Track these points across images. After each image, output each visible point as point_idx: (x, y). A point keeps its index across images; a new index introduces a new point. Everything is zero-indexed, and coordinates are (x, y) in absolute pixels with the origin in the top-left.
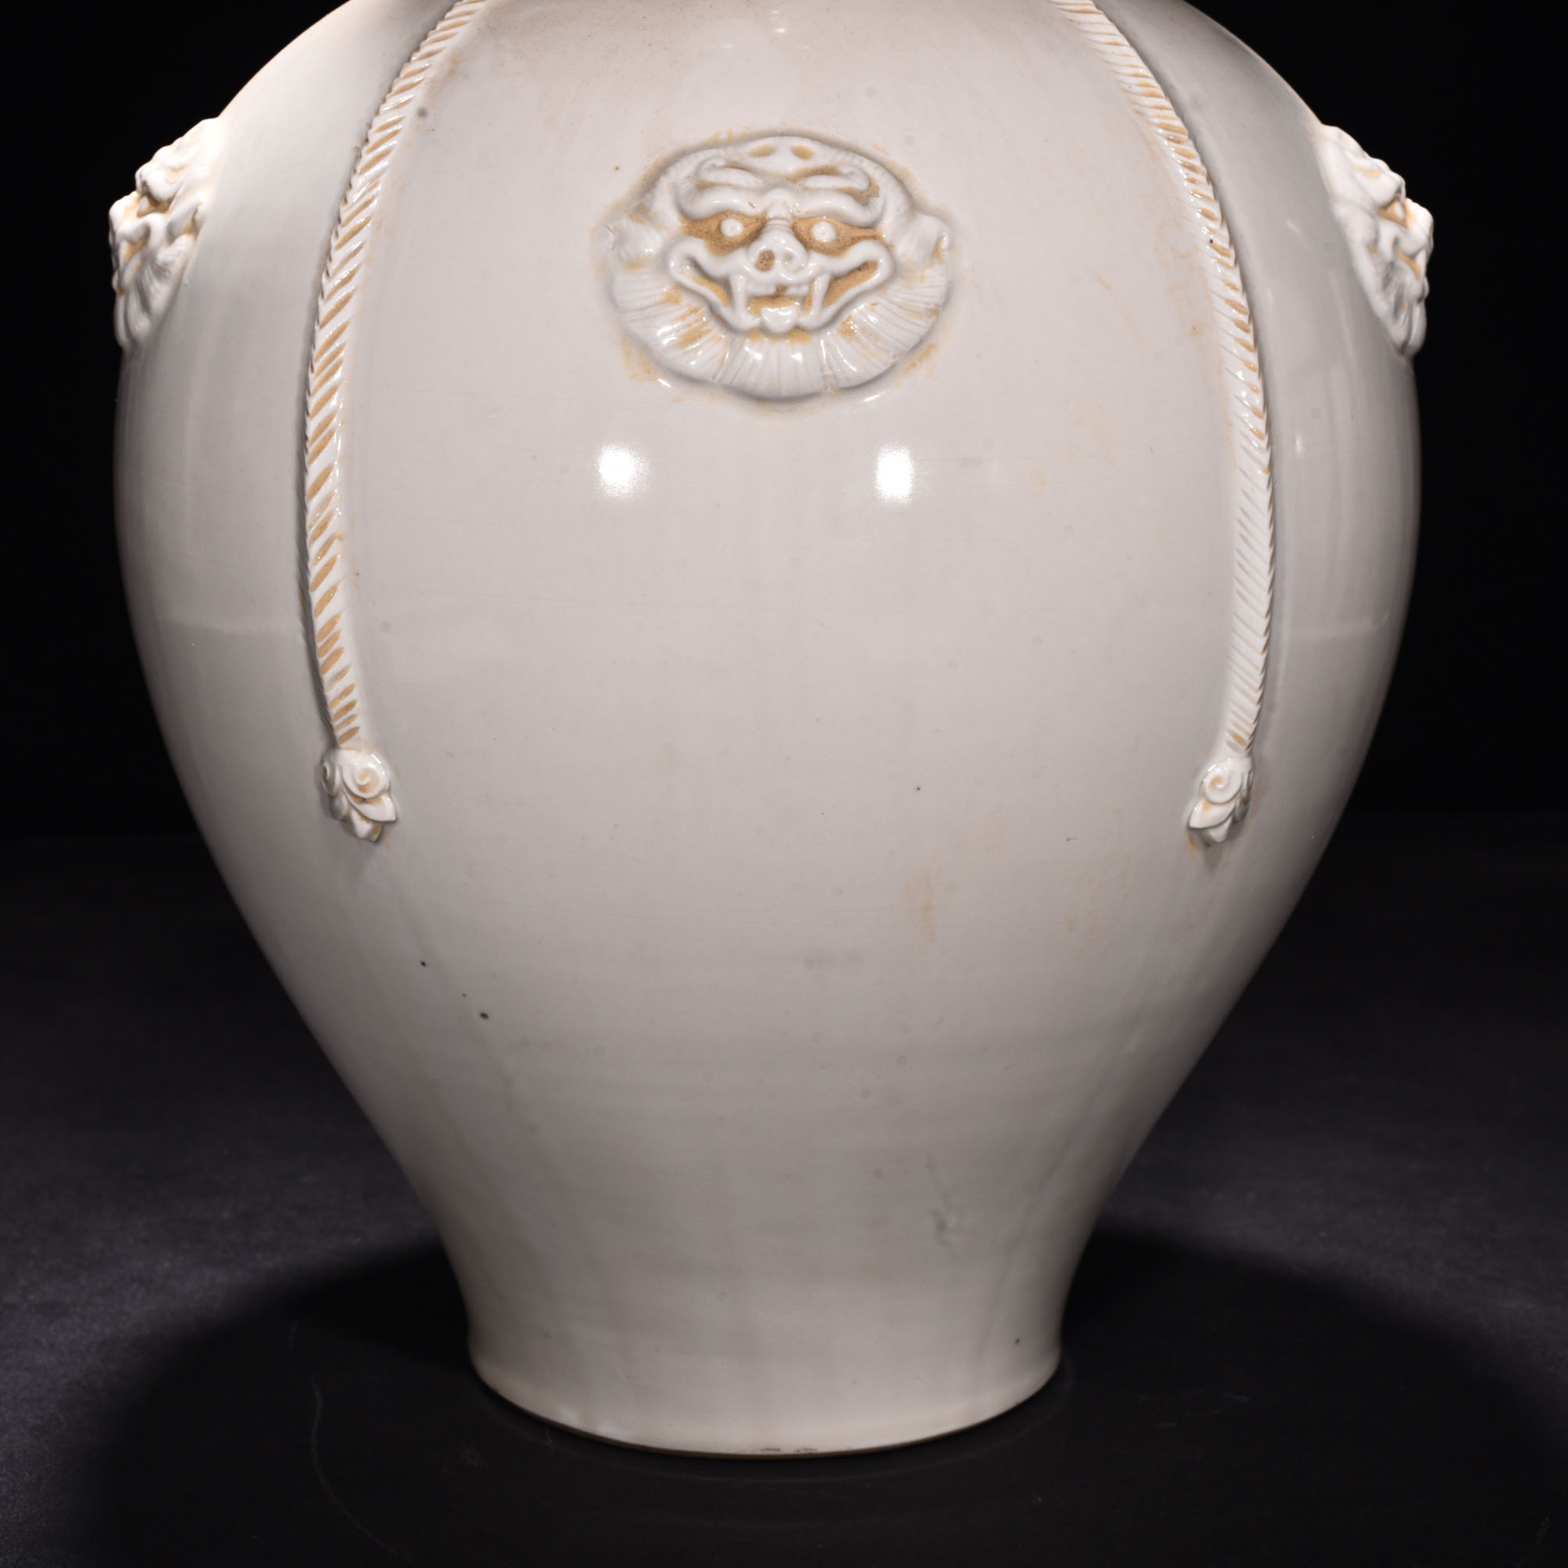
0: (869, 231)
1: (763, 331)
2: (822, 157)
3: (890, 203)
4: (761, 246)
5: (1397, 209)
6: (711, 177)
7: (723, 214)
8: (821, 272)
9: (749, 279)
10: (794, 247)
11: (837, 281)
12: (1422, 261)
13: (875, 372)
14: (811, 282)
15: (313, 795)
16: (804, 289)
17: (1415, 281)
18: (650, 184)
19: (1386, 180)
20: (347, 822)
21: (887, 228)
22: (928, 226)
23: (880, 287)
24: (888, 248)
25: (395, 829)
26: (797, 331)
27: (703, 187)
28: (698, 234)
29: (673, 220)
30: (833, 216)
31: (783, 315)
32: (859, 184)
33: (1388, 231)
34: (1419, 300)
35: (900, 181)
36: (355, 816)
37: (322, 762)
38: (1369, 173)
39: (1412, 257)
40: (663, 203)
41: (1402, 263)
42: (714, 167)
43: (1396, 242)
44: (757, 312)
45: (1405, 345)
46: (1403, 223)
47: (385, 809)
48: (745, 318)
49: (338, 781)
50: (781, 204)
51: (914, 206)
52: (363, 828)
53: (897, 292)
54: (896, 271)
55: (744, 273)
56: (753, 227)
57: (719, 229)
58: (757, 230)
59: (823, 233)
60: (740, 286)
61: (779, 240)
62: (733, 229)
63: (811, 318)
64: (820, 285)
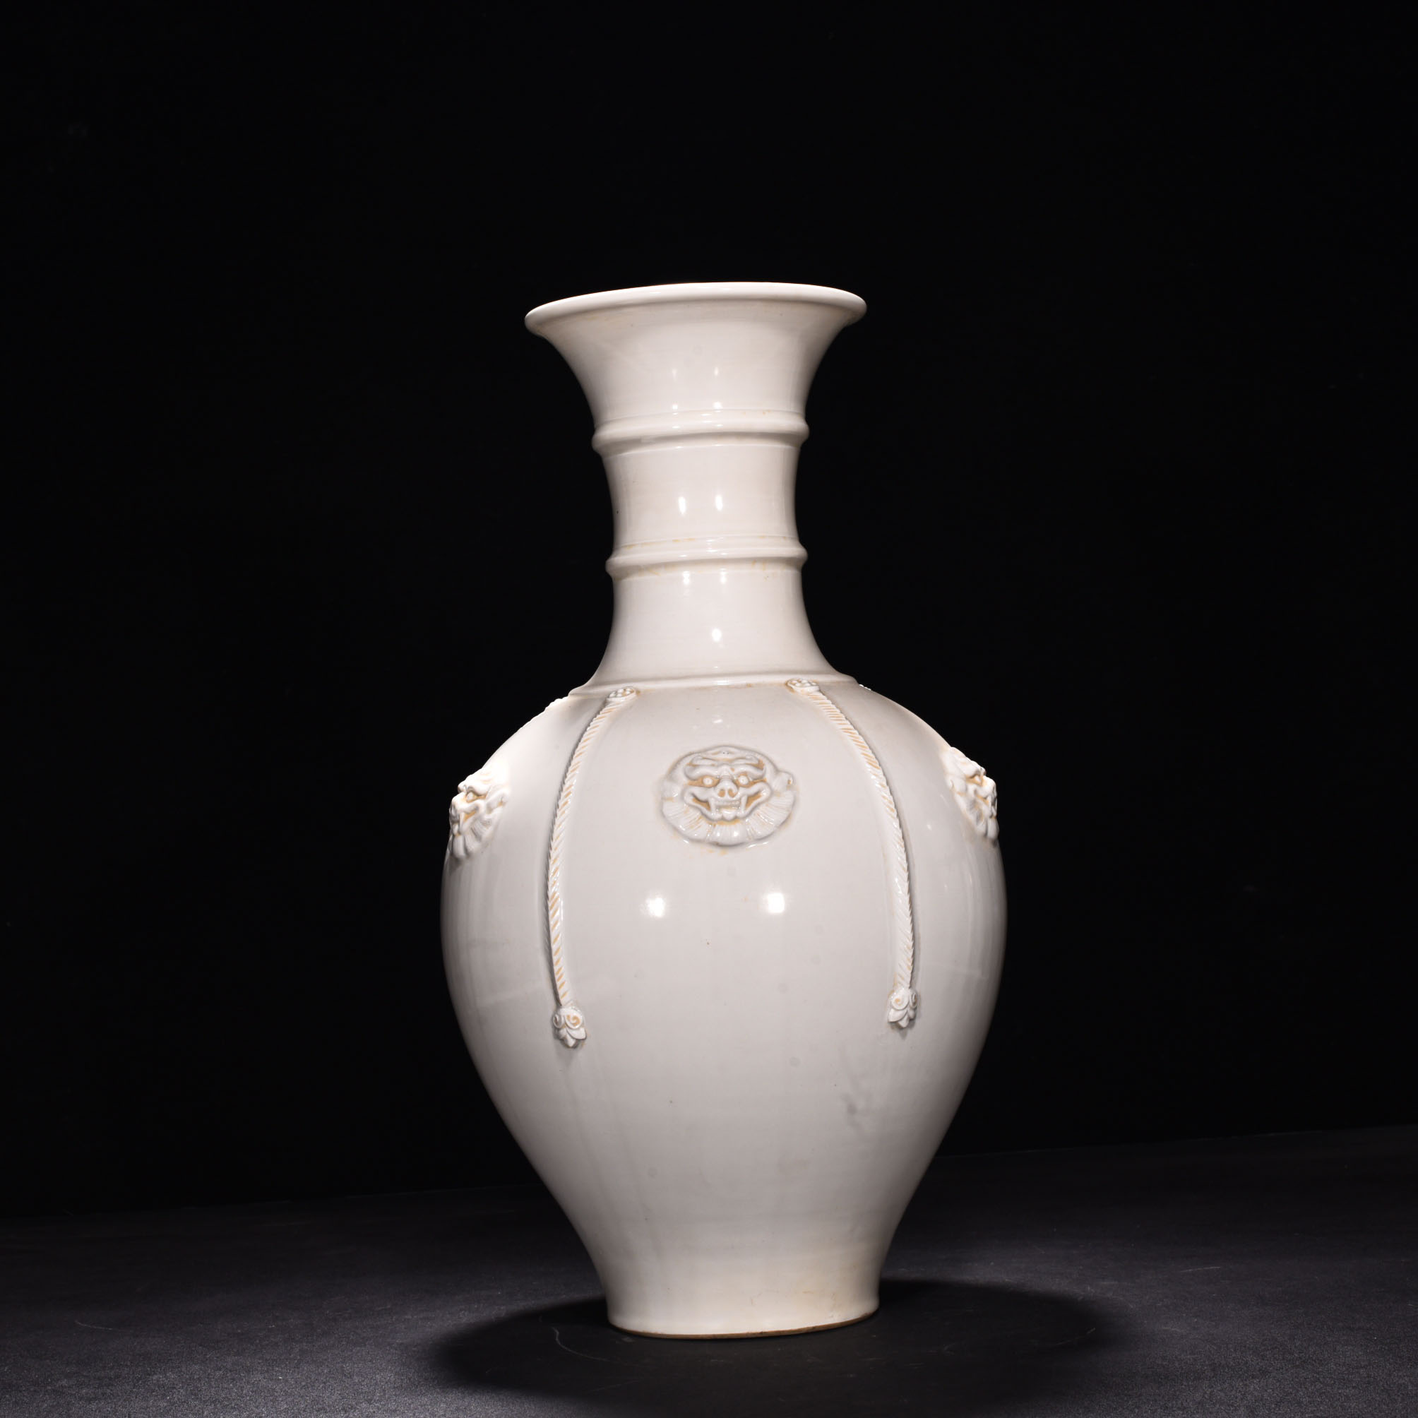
0: (761, 779)
1: (723, 820)
2: (739, 754)
3: (768, 768)
4: (720, 786)
5: (977, 778)
6: (698, 763)
7: (703, 777)
8: (743, 795)
9: (716, 800)
10: (732, 786)
11: (751, 798)
12: (989, 800)
13: (768, 833)
14: (740, 799)
15: (550, 1030)
16: (737, 803)
17: (989, 809)
18: (674, 767)
19: (973, 766)
20: (563, 1041)
21: (768, 777)
22: (785, 777)
23: (768, 799)
24: (769, 785)
25: (586, 1042)
26: (736, 819)
27: (695, 767)
28: (695, 785)
29: (685, 780)
30: (745, 774)
31: (729, 813)
32: (755, 762)
33: (972, 787)
34: (991, 817)
35: (771, 762)
36: (568, 1037)
37: (553, 1016)
38: (964, 763)
39: (985, 798)
40: (680, 773)
41: (980, 801)
42: (698, 759)
43: (976, 792)
44: (720, 812)
45: (986, 834)
46: (980, 785)
47: (580, 1034)
48: (714, 814)
49: (563, 1022)
50: (725, 771)
51: (777, 771)
52: (571, 1042)
53: (774, 801)
54: (773, 793)
55: (713, 797)
56: (716, 780)
57: (702, 782)
58: (718, 781)
59: (743, 780)
60: (712, 803)
61: (727, 785)
62: (708, 782)
63: (742, 812)
64: (744, 800)
